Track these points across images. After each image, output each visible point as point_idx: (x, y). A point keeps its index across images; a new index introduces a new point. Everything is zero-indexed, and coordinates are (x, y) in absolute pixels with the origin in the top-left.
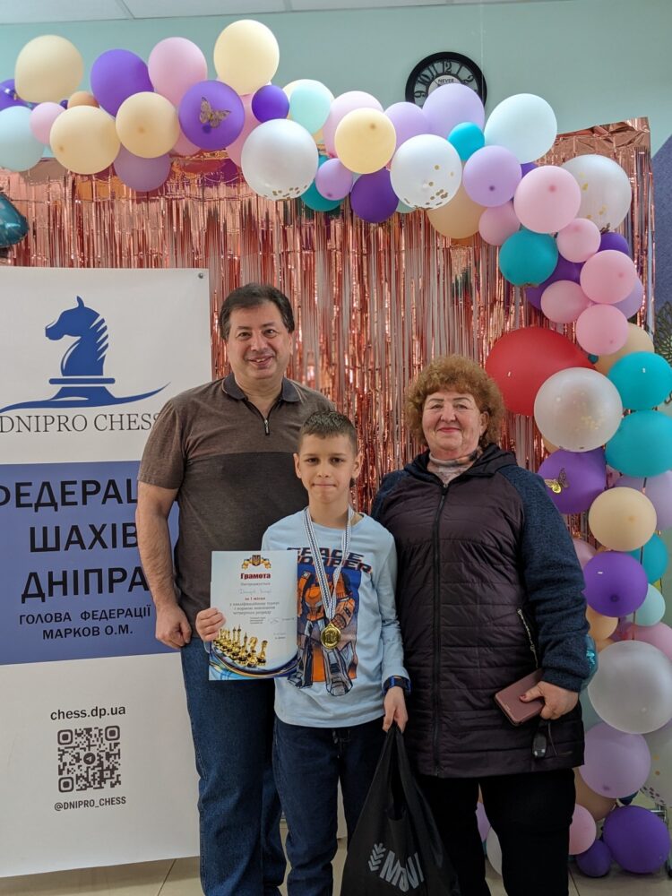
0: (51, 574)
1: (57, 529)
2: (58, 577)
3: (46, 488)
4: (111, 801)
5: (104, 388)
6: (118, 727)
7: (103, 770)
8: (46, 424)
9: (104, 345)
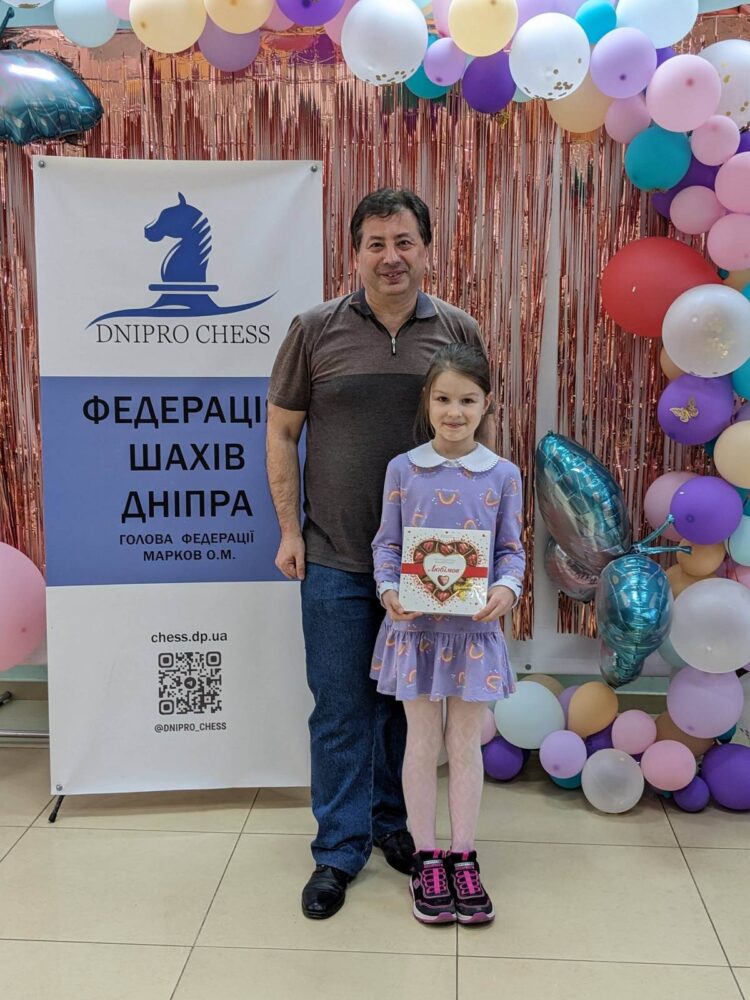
0: (151, 494)
1: (158, 447)
2: (159, 498)
3: (146, 403)
4: (211, 727)
5: (207, 295)
6: (219, 653)
7: (204, 695)
8: (146, 334)
9: (204, 250)
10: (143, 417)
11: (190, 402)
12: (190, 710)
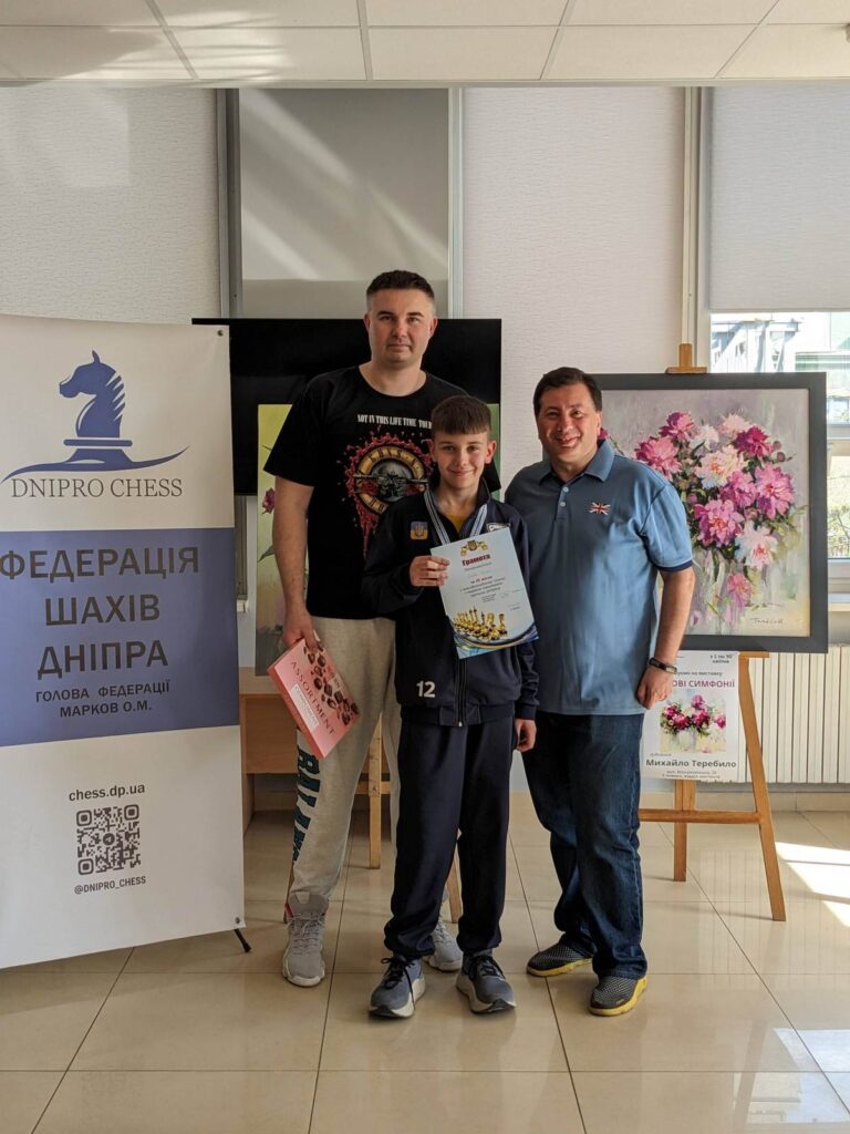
0: (67, 648)
1: (74, 600)
2: (75, 652)
3: (61, 556)
4: (131, 882)
5: (121, 450)
6: (137, 807)
7: (123, 850)
8: (61, 488)
9: (121, 403)
10: (57, 571)
11: (105, 555)
12: (110, 867)
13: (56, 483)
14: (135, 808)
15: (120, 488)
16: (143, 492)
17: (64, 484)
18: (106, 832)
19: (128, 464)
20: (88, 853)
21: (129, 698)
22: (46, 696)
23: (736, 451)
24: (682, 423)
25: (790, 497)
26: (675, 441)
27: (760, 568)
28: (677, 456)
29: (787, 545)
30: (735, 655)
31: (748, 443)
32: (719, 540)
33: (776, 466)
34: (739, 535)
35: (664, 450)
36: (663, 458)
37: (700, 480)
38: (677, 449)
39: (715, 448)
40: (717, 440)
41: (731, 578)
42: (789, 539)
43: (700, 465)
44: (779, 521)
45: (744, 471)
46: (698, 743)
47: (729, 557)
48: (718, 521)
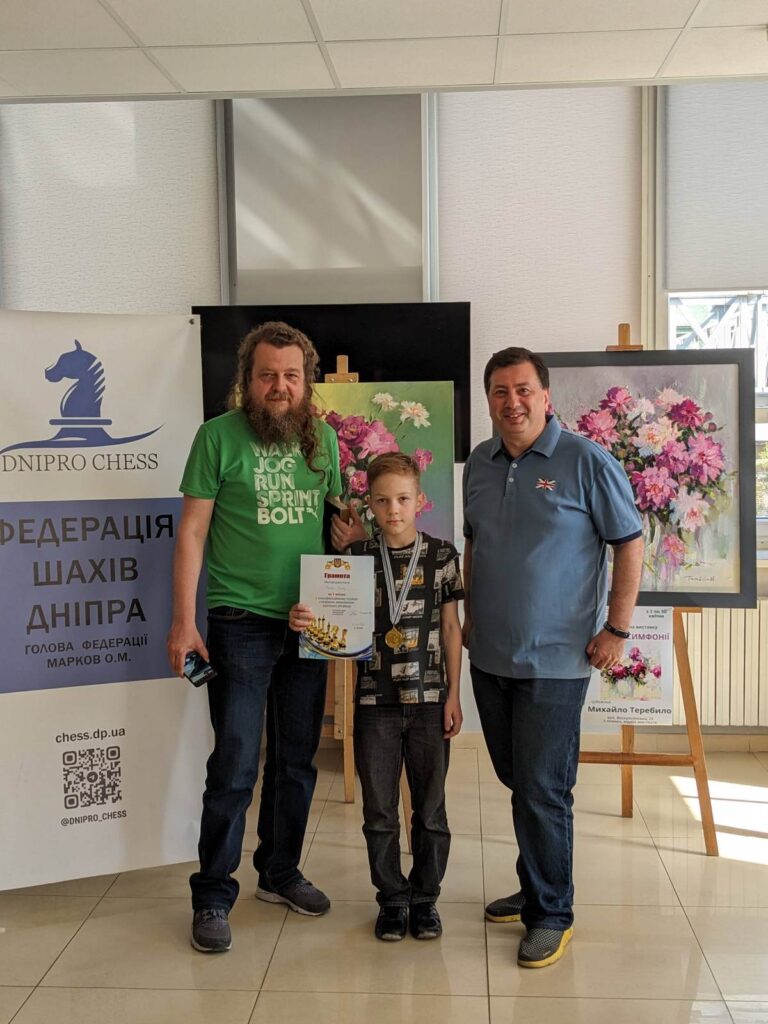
0: (53, 606)
1: (59, 563)
3: (47, 524)
4: (113, 815)
5: (101, 428)
6: (118, 748)
7: (105, 787)
8: (47, 463)
9: (101, 387)
10: (45, 537)
11: (88, 522)
12: (94, 802)
13: (43, 459)
14: (116, 750)
15: (100, 462)
16: (122, 465)
17: (50, 459)
18: (90, 771)
19: (108, 441)
20: (73, 789)
21: (110, 651)
22: (36, 649)
23: (671, 422)
24: (620, 397)
25: (721, 464)
26: (614, 414)
27: (693, 530)
28: (615, 427)
29: (718, 508)
30: (671, 610)
31: (682, 414)
32: (655, 504)
33: (707, 435)
34: (673, 500)
35: (604, 422)
36: (603, 429)
37: (637, 449)
38: (616, 421)
39: (651, 419)
40: (653, 412)
41: (666, 539)
42: (720, 502)
43: (637, 436)
44: (711, 486)
45: (678, 440)
46: (635, 691)
47: (665, 519)
48: (654, 486)
